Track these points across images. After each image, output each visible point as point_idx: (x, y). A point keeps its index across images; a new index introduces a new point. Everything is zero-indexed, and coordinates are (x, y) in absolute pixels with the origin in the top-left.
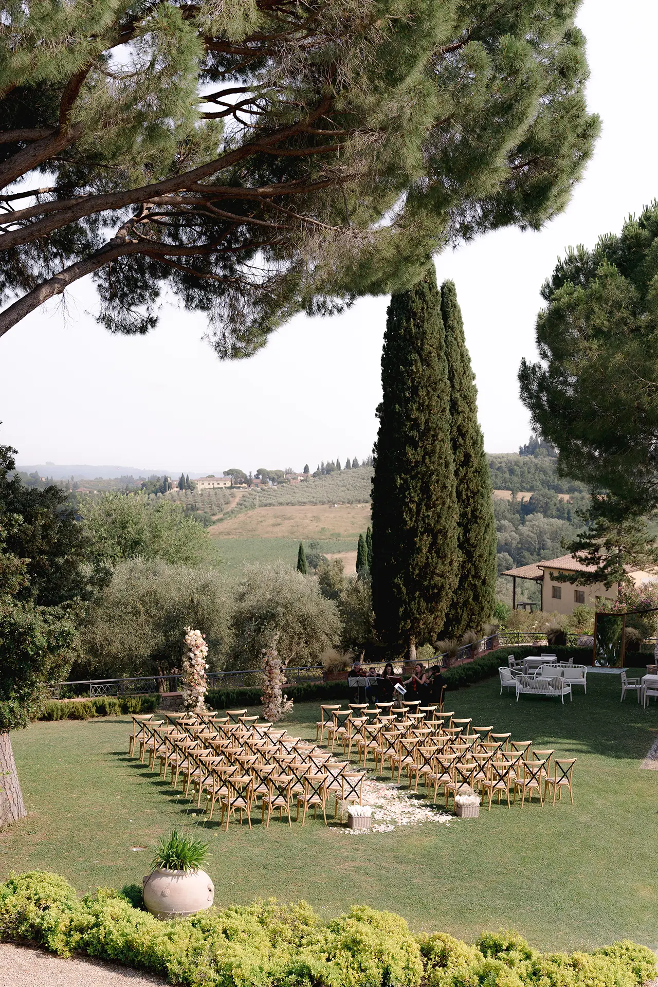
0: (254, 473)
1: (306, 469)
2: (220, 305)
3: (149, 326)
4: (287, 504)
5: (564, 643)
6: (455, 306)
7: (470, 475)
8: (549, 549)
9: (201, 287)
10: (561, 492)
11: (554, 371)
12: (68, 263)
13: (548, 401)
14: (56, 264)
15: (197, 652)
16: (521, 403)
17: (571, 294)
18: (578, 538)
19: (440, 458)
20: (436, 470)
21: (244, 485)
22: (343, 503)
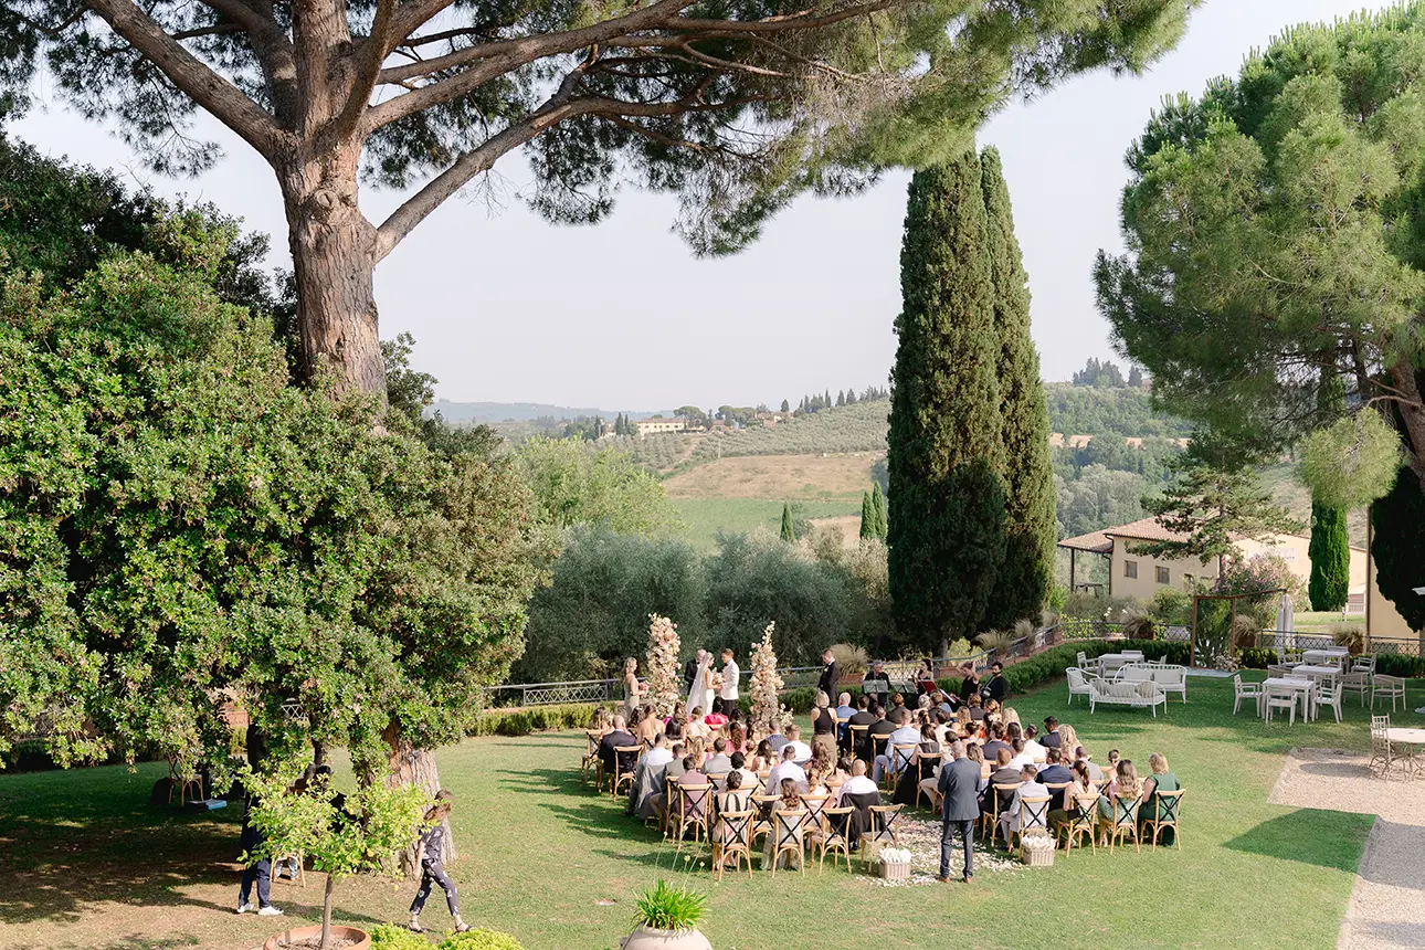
0: (716, 411)
1: (785, 406)
2: (696, 183)
3: (601, 213)
4: (760, 453)
5: (1150, 636)
6: (999, 180)
7: (1020, 411)
8: (1113, 511)
9: (669, 160)
10: (1130, 434)
11: (1145, 267)
12: (494, 130)
13: (1134, 308)
14: (477, 132)
15: (666, 647)
16: (1097, 311)
17: (1170, 160)
18: (1164, 496)
19: (981, 387)
20: (976, 403)
21: (701, 428)
22: (835, 451)
